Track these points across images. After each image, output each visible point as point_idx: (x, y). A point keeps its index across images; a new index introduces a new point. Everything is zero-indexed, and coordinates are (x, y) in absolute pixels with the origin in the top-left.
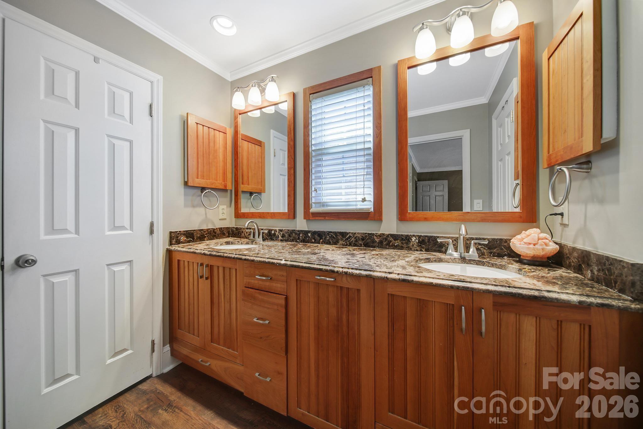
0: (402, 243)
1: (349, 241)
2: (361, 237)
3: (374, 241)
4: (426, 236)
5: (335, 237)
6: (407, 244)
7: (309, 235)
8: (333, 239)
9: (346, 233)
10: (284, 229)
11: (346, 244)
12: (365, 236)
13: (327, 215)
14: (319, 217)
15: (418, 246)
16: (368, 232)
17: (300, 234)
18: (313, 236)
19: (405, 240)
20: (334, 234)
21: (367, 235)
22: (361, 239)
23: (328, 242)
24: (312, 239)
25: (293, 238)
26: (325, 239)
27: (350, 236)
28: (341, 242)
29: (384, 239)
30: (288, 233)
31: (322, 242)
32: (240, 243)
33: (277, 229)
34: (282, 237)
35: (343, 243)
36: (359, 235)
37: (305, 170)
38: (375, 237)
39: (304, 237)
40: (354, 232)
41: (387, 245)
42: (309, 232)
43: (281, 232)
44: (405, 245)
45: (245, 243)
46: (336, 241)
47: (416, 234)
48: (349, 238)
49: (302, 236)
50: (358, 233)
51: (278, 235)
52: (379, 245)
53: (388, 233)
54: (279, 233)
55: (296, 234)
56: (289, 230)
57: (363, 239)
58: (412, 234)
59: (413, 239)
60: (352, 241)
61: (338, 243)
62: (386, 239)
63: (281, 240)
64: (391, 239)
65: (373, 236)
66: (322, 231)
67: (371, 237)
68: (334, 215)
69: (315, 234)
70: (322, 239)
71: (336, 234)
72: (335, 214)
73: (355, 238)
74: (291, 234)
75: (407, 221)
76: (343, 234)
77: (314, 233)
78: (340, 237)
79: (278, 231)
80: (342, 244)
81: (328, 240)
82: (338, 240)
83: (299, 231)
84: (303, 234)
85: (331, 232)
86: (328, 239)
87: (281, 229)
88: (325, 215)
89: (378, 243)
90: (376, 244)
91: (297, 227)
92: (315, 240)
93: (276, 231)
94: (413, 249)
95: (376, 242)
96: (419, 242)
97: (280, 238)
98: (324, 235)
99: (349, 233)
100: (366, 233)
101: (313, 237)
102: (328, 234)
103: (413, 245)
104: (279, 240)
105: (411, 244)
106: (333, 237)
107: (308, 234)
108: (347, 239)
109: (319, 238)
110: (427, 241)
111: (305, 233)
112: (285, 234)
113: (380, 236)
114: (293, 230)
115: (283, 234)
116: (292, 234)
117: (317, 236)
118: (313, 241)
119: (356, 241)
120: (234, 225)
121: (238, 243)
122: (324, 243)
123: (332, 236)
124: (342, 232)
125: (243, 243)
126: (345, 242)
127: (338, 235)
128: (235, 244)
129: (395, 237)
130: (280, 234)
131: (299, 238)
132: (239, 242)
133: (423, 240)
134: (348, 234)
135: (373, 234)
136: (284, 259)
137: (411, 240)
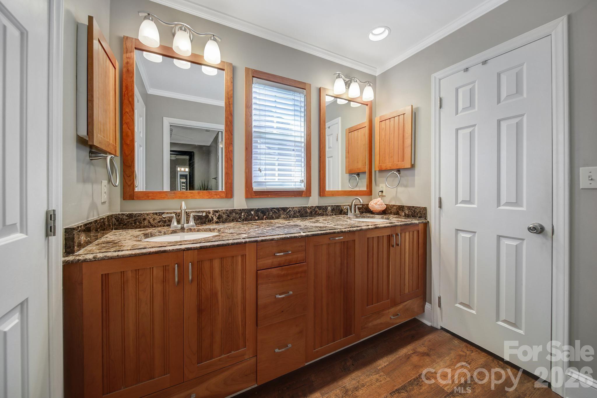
0: (323, 211)
1: (289, 214)
2: (298, 210)
3: (306, 212)
4: (335, 206)
5: (277, 212)
6: (326, 211)
7: (252, 213)
8: (276, 214)
9: (286, 208)
10: (220, 209)
11: (286, 217)
12: (301, 209)
13: (269, 194)
14: (262, 195)
15: (332, 212)
16: (303, 206)
17: (241, 213)
18: (256, 213)
19: (325, 209)
20: (277, 210)
21: (302, 208)
22: (298, 211)
23: (271, 217)
24: (255, 216)
25: (233, 218)
26: (268, 215)
27: (290, 210)
28: (282, 216)
29: (313, 210)
30: (226, 213)
31: (266, 218)
32: (163, 233)
33: (211, 210)
34: (218, 218)
35: (284, 216)
36: (296, 209)
37: (247, 149)
38: (307, 209)
39: (247, 216)
40: (293, 206)
41: (314, 214)
42: (252, 210)
43: (216, 214)
44: (325, 212)
45: (169, 232)
46: (279, 216)
47: (330, 205)
48: (289, 212)
49: (244, 215)
50: (296, 207)
51: (211, 217)
52: (310, 215)
53: (315, 206)
54: (213, 215)
55: (236, 213)
56: (227, 210)
57: (299, 212)
58: (328, 205)
59: (329, 208)
60: (291, 214)
61: (280, 217)
62: (314, 210)
63: (217, 222)
64: (317, 209)
65: (306, 208)
66: (265, 208)
67: (305, 209)
68: (275, 193)
69: (259, 212)
70: (266, 215)
71: (279, 209)
72: (277, 193)
73: (294, 211)
74: (230, 214)
75: (325, 196)
76: (284, 209)
77: (257, 211)
78: (281, 212)
79: (211, 212)
80: (283, 218)
81: (271, 216)
82: (280, 215)
83: (240, 210)
84: (245, 212)
85: (274, 208)
86: (271, 214)
87: (217, 209)
88: (267, 194)
89: (309, 213)
90: (308, 214)
91: (235, 206)
92: (258, 217)
93: (210, 213)
94: (329, 215)
95: (308, 212)
96: (332, 210)
97: (215, 219)
98: (268, 211)
99: (289, 207)
100: (301, 207)
101: (257, 215)
102: (271, 210)
103: (329, 212)
104: (213, 222)
105: (328, 212)
106: (276, 213)
107: (250, 212)
108: (288, 213)
109: (262, 215)
110: (335, 208)
111: (248, 211)
112: (223, 215)
113: (311, 208)
114: (233, 210)
115: (219, 215)
116: (232, 214)
117: (260, 213)
118: (257, 218)
119: (295, 214)
120: (119, 210)
121: (160, 234)
122: (268, 218)
123: (275, 211)
124: (284, 208)
125: (167, 232)
126: (285, 216)
127: (280, 210)
128: (155, 236)
129: (319, 208)
130: (215, 215)
131: (240, 217)
132: (160, 232)
133: (334, 208)
134: (288, 209)
135: (306, 207)
136: (302, 232)
137: (328, 209)
